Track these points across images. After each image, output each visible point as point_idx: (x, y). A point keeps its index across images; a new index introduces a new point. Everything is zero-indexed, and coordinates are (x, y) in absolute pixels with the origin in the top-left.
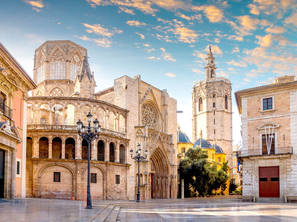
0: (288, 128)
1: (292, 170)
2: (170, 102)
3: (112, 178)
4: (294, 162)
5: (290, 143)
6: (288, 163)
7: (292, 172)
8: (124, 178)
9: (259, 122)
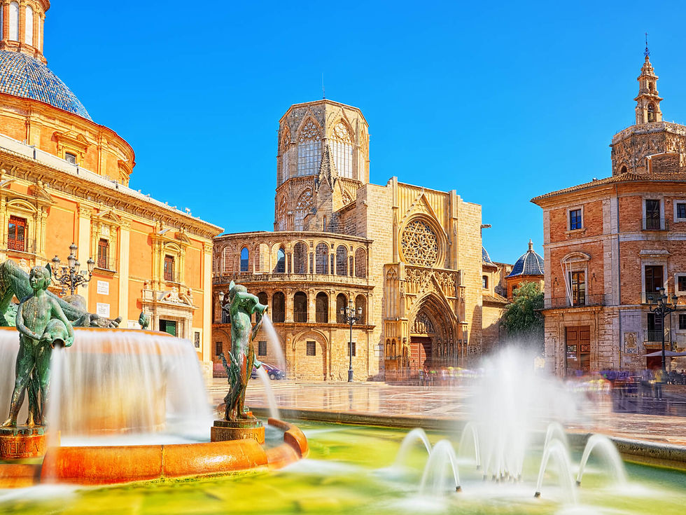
0: (600, 262)
1: (605, 332)
2: (464, 212)
3: (341, 347)
4: (609, 320)
5: (603, 288)
6: (601, 321)
7: (605, 336)
8: (363, 347)
9: (564, 251)
